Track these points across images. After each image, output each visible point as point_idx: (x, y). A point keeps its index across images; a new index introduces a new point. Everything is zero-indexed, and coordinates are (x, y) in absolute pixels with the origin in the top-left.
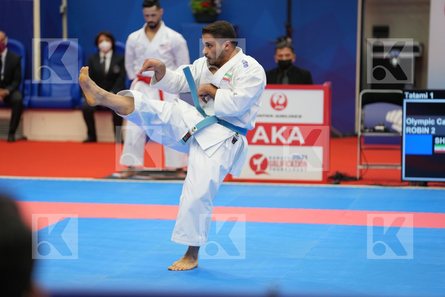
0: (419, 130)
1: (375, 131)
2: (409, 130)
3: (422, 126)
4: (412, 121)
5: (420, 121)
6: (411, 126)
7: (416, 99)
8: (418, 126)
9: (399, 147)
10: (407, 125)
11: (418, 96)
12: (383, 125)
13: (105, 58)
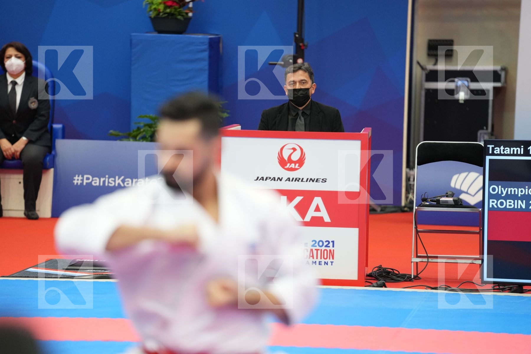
0: (509, 204)
1: (439, 204)
2: (493, 203)
3: (514, 197)
4: (499, 189)
5: (512, 190)
6: (498, 197)
7: (504, 155)
8: (508, 197)
9: (477, 230)
10: (491, 196)
11: (508, 150)
12: (452, 195)
13: (14, 83)
